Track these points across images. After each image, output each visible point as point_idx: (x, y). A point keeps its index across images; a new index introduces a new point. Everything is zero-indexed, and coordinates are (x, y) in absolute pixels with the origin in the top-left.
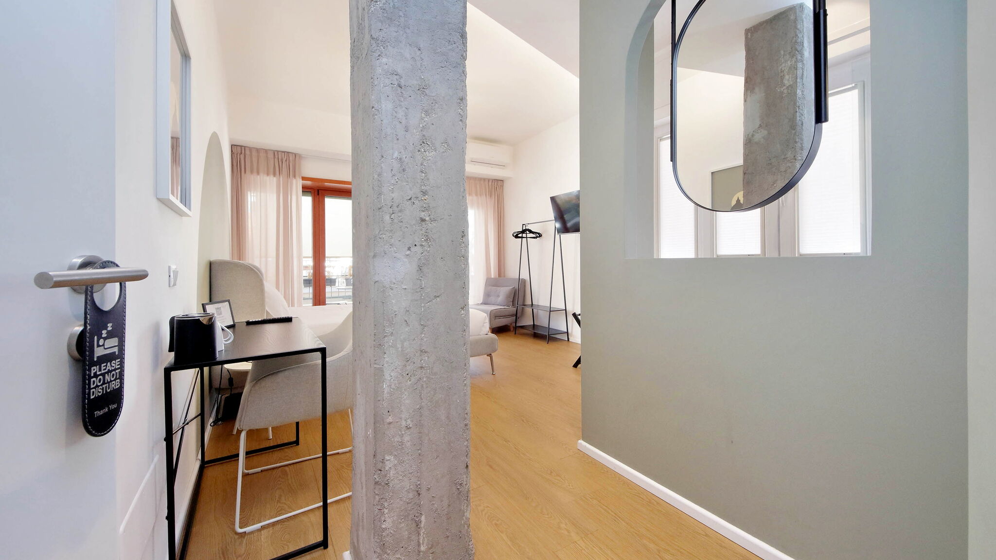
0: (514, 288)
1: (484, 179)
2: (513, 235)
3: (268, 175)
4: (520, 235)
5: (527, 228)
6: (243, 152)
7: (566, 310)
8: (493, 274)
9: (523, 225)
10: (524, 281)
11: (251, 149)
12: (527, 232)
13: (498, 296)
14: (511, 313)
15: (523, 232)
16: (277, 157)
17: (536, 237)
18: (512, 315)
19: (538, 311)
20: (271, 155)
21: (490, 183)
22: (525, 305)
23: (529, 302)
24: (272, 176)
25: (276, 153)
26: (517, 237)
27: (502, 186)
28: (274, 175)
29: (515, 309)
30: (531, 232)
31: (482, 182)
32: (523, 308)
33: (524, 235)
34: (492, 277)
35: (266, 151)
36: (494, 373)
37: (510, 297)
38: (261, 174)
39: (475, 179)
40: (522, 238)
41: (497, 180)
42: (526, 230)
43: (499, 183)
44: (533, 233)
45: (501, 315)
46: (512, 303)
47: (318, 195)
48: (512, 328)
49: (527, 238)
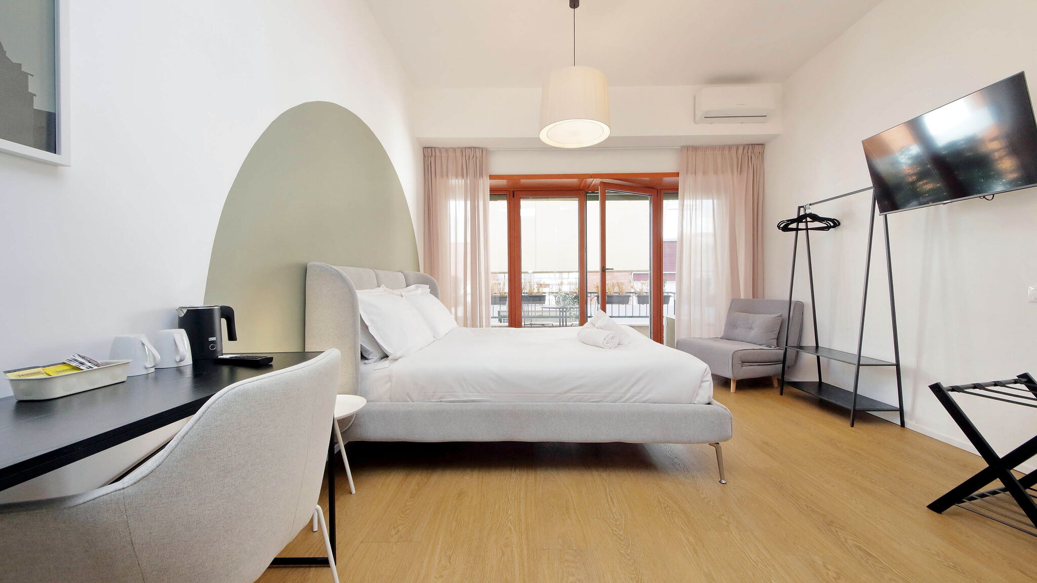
0: (781, 316)
1: (730, 147)
2: (779, 227)
3: (457, 177)
4: (794, 226)
5: (808, 212)
6: (434, 154)
7: (898, 365)
8: (744, 293)
9: (800, 207)
10: (801, 306)
11: (440, 149)
12: (809, 219)
13: (751, 328)
14: (774, 358)
15: (799, 219)
16: (464, 154)
17: (828, 228)
18: (775, 362)
19: (829, 363)
20: (459, 154)
21: (740, 150)
22: (801, 348)
23: (809, 341)
24: (460, 177)
25: (463, 150)
26: (786, 229)
27: (762, 154)
28: (463, 176)
29: (782, 352)
30: (815, 218)
31: (726, 152)
32: (798, 352)
33: (802, 225)
34: (742, 297)
35: (454, 149)
36: (724, 482)
37: (771, 332)
38: (450, 176)
39: (713, 148)
40: (797, 230)
41: (752, 145)
42: (805, 216)
43: (757, 149)
44: (821, 220)
45: (753, 360)
46: (775, 342)
47: (514, 197)
48: (776, 384)
49: (807, 229)
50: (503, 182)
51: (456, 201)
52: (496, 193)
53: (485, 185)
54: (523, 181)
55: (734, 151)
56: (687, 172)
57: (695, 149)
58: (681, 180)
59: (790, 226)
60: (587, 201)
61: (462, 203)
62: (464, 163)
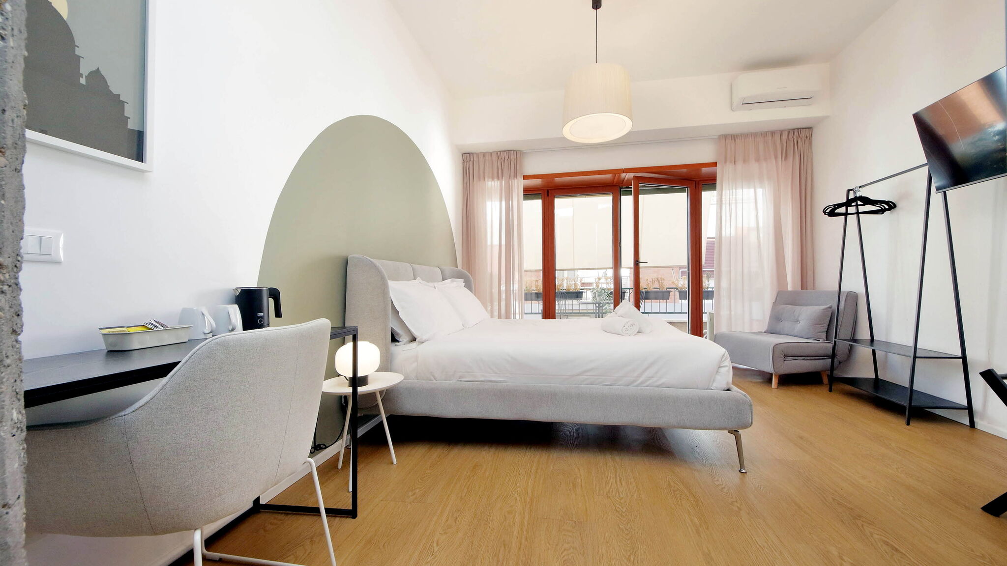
0: (830, 307)
1: (773, 133)
2: (824, 212)
3: (493, 179)
4: (842, 210)
5: (858, 195)
6: (472, 159)
7: (964, 358)
8: (792, 283)
9: (849, 191)
10: (853, 297)
11: (478, 154)
12: (859, 203)
13: (797, 321)
14: (821, 352)
15: (848, 203)
16: (500, 158)
17: (882, 211)
18: (824, 357)
19: (886, 357)
20: (495, 157)
21: (785, 136)
22: (855, 341)
23: (864, 334)
24: (496, 180)
25: (498, 153)
26: (832, 214)
27: (809, 138)
28: (498, 179)
29: (831, 345)
30: (866, 201)
31: (769, 138)
32: (851, 348)
33: (852, 210)
34: (790, 289)
35: (491, 154)
36: (744, 471)
37: (820, 324)
38: (486, 179)
39: (754, 135)
40: (846, 214)
41: (798, 129)
42: (856, 199)
43: (803, 134)
44: (873, 202)
45: (799, 354)
46: (824, 335)
47: (548, 196)
48: (826, 380)
49: (858, 213)
50: (537, 182)
51: (492, 201)
52: (529, 193)
53: (519, 185)
54: (557, 180)
55: (777, 137)
56: (725, 162)
57: (734, 137)
58: (719, 169)
59: (837, 211)
60: (622, 197)
61: (498, 203)
62: (500, 167)
